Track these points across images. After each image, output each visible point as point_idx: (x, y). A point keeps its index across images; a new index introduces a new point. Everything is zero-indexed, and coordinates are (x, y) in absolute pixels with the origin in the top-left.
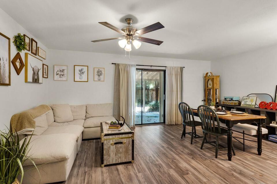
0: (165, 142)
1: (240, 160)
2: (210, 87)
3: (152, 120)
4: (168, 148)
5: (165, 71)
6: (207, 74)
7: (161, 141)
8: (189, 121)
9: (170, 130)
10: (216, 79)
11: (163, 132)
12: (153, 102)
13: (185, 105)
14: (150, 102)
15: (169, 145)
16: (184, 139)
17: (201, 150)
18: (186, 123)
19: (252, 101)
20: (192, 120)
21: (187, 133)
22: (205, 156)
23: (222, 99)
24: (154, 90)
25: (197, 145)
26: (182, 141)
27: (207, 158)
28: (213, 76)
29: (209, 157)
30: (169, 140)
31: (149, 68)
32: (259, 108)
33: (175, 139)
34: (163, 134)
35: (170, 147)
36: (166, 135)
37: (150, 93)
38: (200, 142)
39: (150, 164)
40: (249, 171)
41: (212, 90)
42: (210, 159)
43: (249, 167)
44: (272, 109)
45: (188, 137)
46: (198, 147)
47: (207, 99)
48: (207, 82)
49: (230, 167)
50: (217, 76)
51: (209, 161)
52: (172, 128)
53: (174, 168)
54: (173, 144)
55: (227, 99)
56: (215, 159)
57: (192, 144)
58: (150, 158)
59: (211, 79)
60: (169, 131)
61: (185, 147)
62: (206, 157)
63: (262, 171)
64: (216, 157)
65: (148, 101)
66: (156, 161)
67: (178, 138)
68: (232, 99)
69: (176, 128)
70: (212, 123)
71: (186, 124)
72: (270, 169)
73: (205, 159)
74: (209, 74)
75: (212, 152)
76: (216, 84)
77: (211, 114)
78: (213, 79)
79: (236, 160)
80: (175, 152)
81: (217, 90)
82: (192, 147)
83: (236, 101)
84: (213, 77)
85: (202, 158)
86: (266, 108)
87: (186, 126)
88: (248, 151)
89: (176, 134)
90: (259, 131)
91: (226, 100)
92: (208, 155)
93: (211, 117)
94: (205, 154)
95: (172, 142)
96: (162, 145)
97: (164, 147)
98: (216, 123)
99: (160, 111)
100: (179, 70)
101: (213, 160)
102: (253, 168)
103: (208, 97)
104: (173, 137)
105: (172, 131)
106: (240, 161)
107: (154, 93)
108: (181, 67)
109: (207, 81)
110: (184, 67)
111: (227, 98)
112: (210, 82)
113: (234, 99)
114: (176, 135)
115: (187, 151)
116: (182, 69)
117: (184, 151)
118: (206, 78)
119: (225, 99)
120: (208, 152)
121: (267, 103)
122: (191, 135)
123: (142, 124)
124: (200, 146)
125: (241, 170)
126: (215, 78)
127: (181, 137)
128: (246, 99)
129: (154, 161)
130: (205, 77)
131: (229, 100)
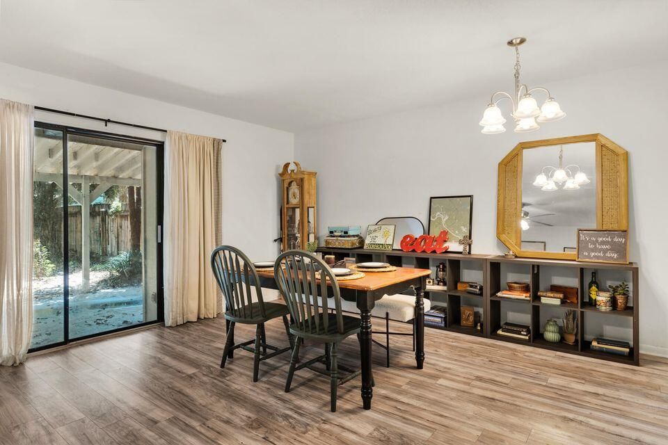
0: (160, 398)
1: (387, 398)
2: (294, 201)
3: (116, 316)
4: (174, 421)
5: (160, 147)
6: (287, 165)
7: (146, 399)
8: (246, 303)
9: (183, 344)
10: (310, 180)
11: (155, 358)
12: (124, 256)
13: (233, 255)
14: (112, 255)
15: (176, 408)
16: (231, 366)
17: (288, 396)
18: (238, 314)
19: (386, 235)
20: (255, 299)
21: (238, 347)
22: (301, 415)
23: (324, 233)
24: (127, 216)
25: (272, 379)
26: (224, 377)
27: (309, 421)
28: (303, 173)
29: (314, 416)
30: (179, 384)
31: (99, 127)
32: (402, 250)
33: (200, 375)
34: (153, 366)
35: (182, 416)
36: (166, 368)
37: (112, 225)
38: (281, 364)
40: (418, 427)
41: (298, 211)
42: (317, 422)
43: (413, 415)
44: (424, 251)
45: (241, 358)
46: (277, 386)
47: (288, 235)
48: (287, 188)
49: (375, 434)
50: (310, 174)
51: (317, 433)
52: (189, 335)
54: (192, 400)
55: (336, 234)
56: (331, 416)
57: (256, 379)
59: (296, 180)
60: (180, 348)
61: (236, 398)
62: (304, 420)
63: (442, 416)
64: (333, 409)
65: (105, 254)
67: (209, 367)
68: (346, 233)
69: (203, 330)
70: (320, 303)
71: (238, 319)
72: (452, 403)
73: (303, 429)
74: (292, 167)
75: (317, 393)
76: (309, 193)
77: (318, 275)
78: (302, 180)
79: (379, 401)
80: (203, 431)
81: (311, 210)
82: (257, 393)
83: (354, 236)
84: (302, 176)
85: (294, 428)
86: (414, 251)
87: (237, 324)
88: (396, 364)
89: (204, 353)
90: (418, 308)
91: (334, 236)
92: (309, 406)
93: (319, 286)
94: (300, 408)
95: (188, 391)
96: (151, 415)
97: (156, 422)
98: (331, 303)
99: (146, 284)
100: (209, 148)
101: (325, 422)
102: (424, 414)
103: (290, 229)
104: (191, 371)
105: (190, 347)
106: (388, 402)
107: (127, 224)
108: (214, 140)
109: (286, 185)
110: (224, 141)
111: (335, 231)
112: (294, 189)
113: (350, 233)
114: (203, 358)
115: (243, 412)
116: (218, 144)
117: (233, 418)
118: (286, 177)
119: (331, 232)
120: (307, 397)
121: (416, 239)
122: (251, 350)
123: (67, 341)
124: (283, 381)
125: (402, 433)
126: (306, 177)
127: (220, 363)
128: (375, 231)
130: (282, 175)
131: (340, 234)
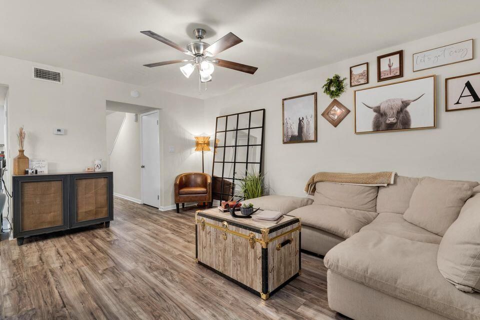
39: (168, 268)
53: (125, 273)
58: (171, 278)
66: (158, 275)
129: (162, 275)
